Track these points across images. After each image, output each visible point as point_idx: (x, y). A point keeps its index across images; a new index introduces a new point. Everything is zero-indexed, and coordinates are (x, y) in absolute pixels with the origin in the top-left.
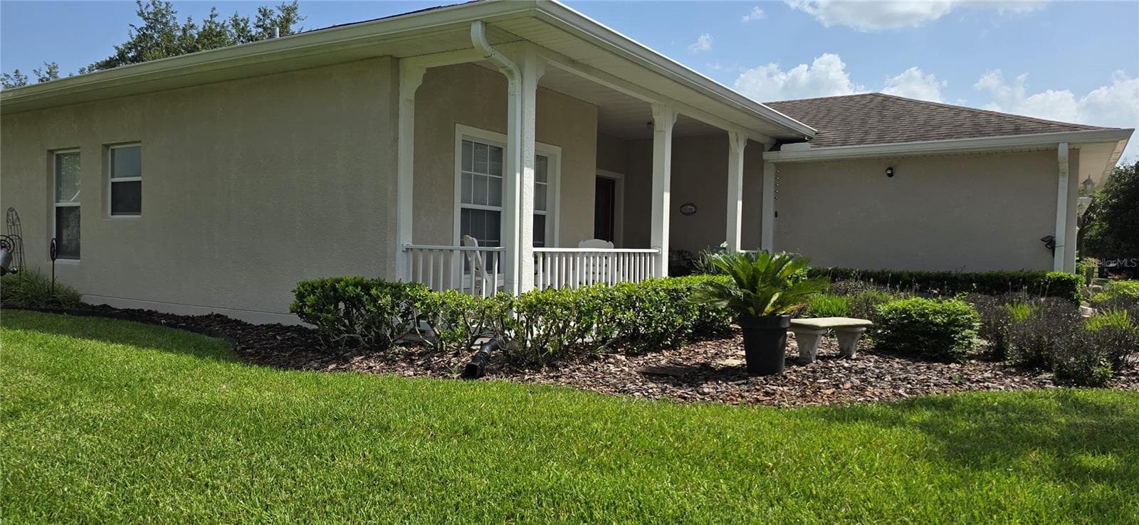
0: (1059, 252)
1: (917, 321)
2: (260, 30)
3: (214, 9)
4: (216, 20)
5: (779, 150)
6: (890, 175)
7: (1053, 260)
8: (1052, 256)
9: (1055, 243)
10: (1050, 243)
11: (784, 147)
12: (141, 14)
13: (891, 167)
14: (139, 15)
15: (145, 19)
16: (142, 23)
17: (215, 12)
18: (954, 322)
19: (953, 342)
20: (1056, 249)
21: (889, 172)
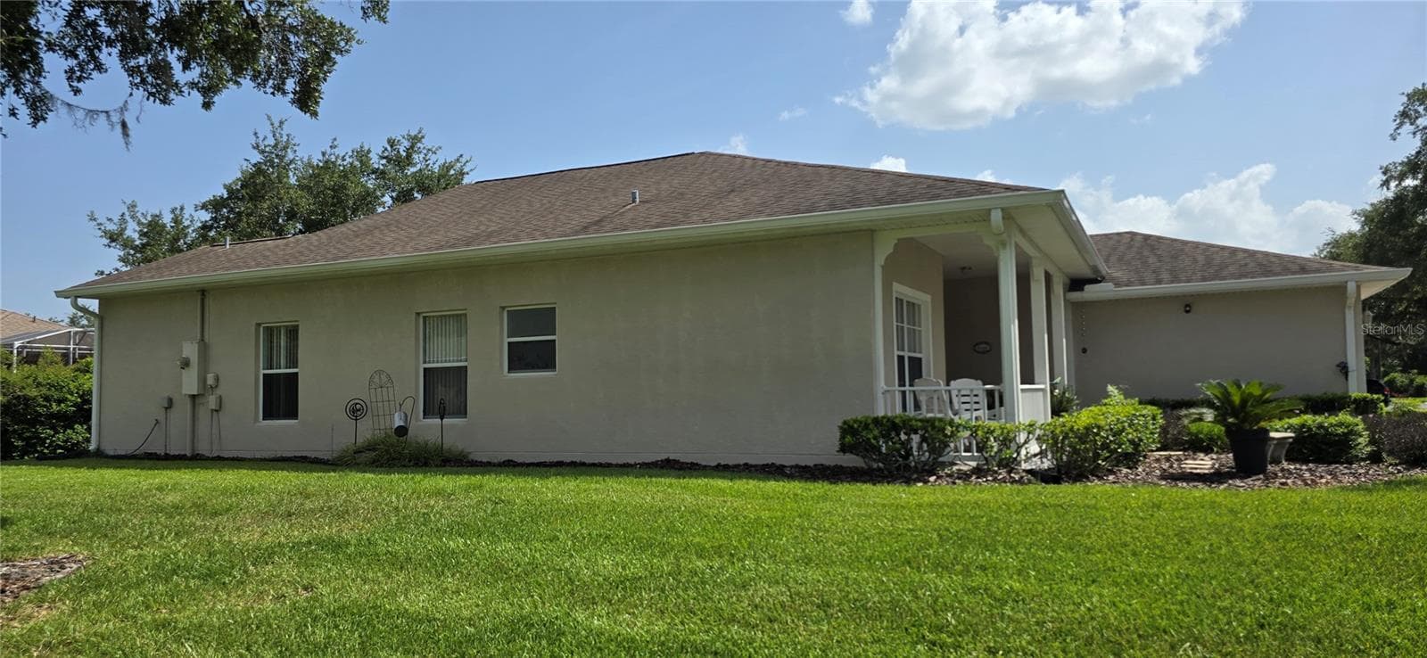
0: (1352, 376)
1: (1316, 434)
2: (384, 161)
3: (335, 139)
4: (337, 151)
5: (1083, 290)
6: (1187, 312)
7: (1347, 384)
8: (1344, 380)
9: (1347, 367)
10: (1344, 369)
11: (1088, 287)
12: (256, 147)
13: (1187, 304)
14: (254, 148)
15: (263, 152)
16: (256, 157)
17: (335, 143)
18: (1351, 432)
19: (1351, 448)
20: (1350, 374)
21: (1188, 309)
